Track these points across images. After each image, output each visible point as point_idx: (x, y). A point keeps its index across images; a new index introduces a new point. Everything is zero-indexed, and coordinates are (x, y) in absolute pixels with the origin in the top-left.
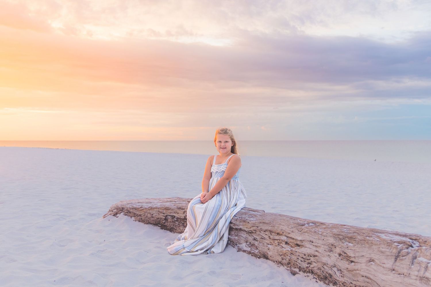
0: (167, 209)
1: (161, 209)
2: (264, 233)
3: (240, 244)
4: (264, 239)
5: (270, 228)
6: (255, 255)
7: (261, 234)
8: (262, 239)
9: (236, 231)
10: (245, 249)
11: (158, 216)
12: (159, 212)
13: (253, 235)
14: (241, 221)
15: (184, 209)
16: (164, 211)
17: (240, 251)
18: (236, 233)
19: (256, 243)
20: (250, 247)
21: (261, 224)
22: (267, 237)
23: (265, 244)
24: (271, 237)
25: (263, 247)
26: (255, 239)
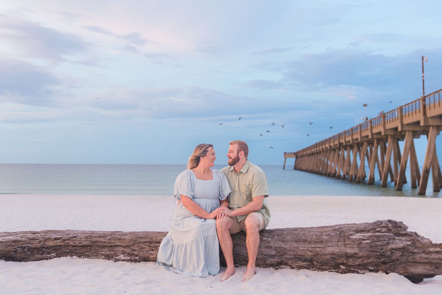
0: (15, 241)
1: (8, 242)
2: (144, 244)
3: (117, 256)
4: (144, 248)
5: (148, 240)
6: (135, 261)
7: (140, 245)
8: (141, 248)
9: (110, 248)
10: (123, 258)
11: (5, 249)
12: (7, 245)
13: (131, 247)
14: (115, 239)
15: (39, 239)
16: (13, 244)
17: (117, 261)
18: (110, 249)
19: (136, 253)
20: (129, 256)
21: (138, 239)
22: (147, 246)
23: (145, 252)
24: (151, 245)
25: (144, 254)
26: (133, 250)
